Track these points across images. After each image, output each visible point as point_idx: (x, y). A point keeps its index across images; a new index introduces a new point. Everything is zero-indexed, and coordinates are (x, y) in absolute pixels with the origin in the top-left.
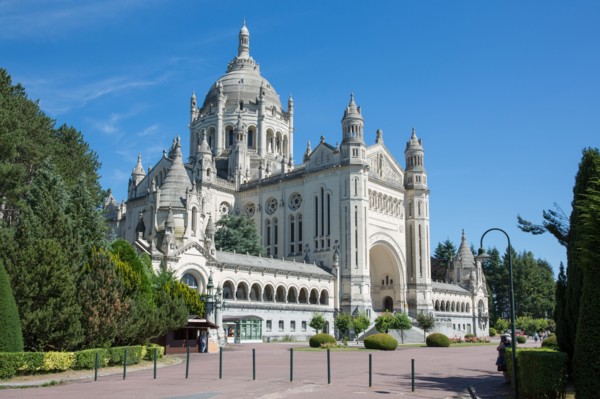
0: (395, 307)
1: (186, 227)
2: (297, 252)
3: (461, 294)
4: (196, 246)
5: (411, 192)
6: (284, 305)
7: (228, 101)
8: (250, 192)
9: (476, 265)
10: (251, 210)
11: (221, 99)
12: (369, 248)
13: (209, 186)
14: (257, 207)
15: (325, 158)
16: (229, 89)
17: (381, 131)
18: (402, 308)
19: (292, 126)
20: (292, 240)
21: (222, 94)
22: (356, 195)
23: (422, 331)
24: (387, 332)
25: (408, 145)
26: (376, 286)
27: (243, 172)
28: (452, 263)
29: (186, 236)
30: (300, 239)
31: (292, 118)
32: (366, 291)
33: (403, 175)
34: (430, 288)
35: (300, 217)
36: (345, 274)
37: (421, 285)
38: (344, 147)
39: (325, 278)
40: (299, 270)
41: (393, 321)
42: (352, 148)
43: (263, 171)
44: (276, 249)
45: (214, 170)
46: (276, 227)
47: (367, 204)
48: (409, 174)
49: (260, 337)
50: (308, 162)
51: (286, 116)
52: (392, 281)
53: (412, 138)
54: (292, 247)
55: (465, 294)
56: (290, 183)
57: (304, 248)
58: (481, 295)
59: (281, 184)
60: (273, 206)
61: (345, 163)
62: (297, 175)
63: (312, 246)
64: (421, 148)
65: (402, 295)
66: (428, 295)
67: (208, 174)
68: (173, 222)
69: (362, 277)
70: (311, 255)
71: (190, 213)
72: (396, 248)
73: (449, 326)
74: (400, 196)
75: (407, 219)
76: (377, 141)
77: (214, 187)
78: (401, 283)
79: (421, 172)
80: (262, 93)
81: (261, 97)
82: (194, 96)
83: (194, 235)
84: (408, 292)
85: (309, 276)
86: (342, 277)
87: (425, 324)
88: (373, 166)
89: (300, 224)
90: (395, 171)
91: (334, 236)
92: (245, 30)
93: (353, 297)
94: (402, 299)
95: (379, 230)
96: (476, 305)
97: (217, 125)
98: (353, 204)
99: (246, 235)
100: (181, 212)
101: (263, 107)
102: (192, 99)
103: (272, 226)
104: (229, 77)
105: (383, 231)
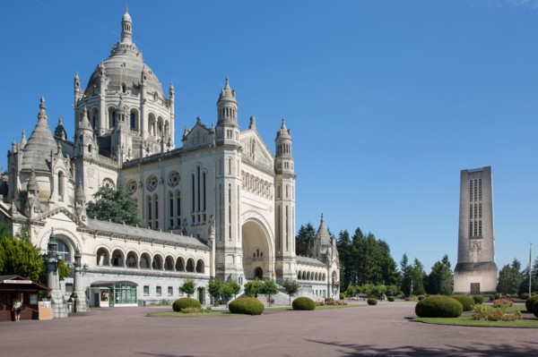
0: (264, 276)
1: (52, 191)
2: (176, 225)
3: (319, 266)
4: (64, 211)
5: (279, 177)
6: (161, 272)
7: (110, 83)
8: (131, 170)
9: (331, 242)
10: (133, 187)
11: (103, 80)
12: (241, 225)
13: (91, 161)
14: (138, 184)
15: (201, 138)
16: (111, 72)
17: (254, 118)
18: (271, 277)
19: (173, 113)
20: (172, 215)
21: (104, 76)
22: (230, 174)
23: (288, 296)
24: (256, 296)
25: (278, 134)
26: (248, 258)
27: (125, 150)
28: (312, 241)
29: (52, 200)
30: (179, 214)
31: (173, 105)
32: (239, 261)
33: (273, 161)
34: (294, 260)
35: (179, 194)
36: (219, 246)
37: (287, 257)
38: (219, 128)
39: (201, 249)
40: (177, 241)
41: (262, 287)
42: (226, 129)
43: (144, 151)
44: (157, 223)
45: (95, 146)
46: (157, 203)
47: (240, 183)
48: (279, 161)
49: (136, 301)
50: (185, 142)
51: (167, 103)
52: (262, 254)
53: (282, 128)
54: (172, 221)
55: (322, 266)
56: (168, 162)
57: (182, 222)
58: (335, 267)
59: (161, 163)
60: (153, 183)
61: (221, 144)
62: (176, 155)
63: (190, 221)
64: (289, 137)
65: (270, 266)
66: (293, 266)
67: (89, 150)
68: (37, 185)
69: (235, 249)
70: (189, 228)
71: (56, 177)
72: (266, 225)
73: (309, 292)
74: (270, 179)
75: (276, 200)
76: (250, 127)
77: (96, 163)
78: (270, 255)
79: (289, 159)
80: (143, 77)
81: (142, 82)
82: (77, 77)
83: (62, 200)
84: (276, 264)
85: (186, 246)
86: (216, 248)
87: (291, 289)
88: (246, 150)
89: (179, 200)
90: (266, 156)
91: (210, 210)
92: (128, 17)
93: (227, 266)
94: (270, 269)
95: (251, 208)
96: (330, 275)
97: (99, 106)
98: (227, 182)
99: (125, 207)
100: (46, 175)
101: (145, 91)
102: (75, 79)
103: (152, 202)
104: (111, 60)
105: (254, 209)
